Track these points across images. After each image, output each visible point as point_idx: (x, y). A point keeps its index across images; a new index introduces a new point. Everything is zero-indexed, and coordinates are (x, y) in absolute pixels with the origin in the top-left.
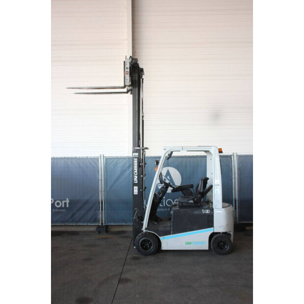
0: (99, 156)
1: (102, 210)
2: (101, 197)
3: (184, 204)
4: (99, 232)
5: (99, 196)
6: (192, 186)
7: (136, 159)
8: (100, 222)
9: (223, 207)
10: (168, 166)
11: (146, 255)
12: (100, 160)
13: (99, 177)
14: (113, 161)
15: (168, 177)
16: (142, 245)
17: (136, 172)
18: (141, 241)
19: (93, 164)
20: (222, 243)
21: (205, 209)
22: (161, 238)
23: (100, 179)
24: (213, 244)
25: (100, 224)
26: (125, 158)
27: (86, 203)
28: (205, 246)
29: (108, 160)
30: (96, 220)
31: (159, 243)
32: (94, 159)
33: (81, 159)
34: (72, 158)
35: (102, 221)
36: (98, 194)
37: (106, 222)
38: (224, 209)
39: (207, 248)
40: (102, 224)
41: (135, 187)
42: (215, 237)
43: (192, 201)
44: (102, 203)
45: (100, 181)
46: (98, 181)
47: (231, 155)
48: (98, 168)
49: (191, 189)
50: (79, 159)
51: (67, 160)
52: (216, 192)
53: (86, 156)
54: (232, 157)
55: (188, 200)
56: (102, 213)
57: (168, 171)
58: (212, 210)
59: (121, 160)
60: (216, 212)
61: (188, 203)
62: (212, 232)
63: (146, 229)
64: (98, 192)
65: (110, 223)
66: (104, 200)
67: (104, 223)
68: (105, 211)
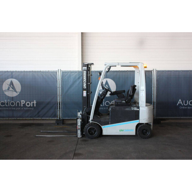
0: (58, 70)
1: (60, 109)
2: (59, 99)
3: (119, 104)
4: (58, 124)
5: (57, 100)
6: (124, 91)
7: (85, 71)
8: (59, 117)
9: (146, 106)
10: (107, 78)
11: (92, 138)
12: (58, 73)
13: (57, 85)
14: (67, 74)
15: (107, 86)
16: (89, 131)
17: (85, 80)
18: (88, 129)
19: (54, 77)
20: (145, 131)
21: (133, 107)
22: (103, 127)
23: (58, 87)
24: (138, 131)
25: (58, 118)
26: (76, 72)
27: (48, 104)
28: (133, 133)
29: (64, 73)
30: (55, 116)
31: (101, 130)
32: (54, 72)
33: (44, 72)
34: (38, 72)
35: (60, 116)
36: (57, 98)
37: (63, 117)
38: (147, 107)
39: (134, 134)
40: (60, 118)
41: (84, 91)
42: (140, 126)
43: (124, 102)
44: (60, 104)
45: (58, 88)
46: (57, 88)
47: (152, 71)
48: (57, 79)
49: (124, 93)
50: (43, 72)
51: (34, 73)
52: (141, 95)
53: (48, 70)
54: (153, 72)
55: (122, 101)
56: (59, 111)
57: (107, 81)
58: (138, 108)
59: (73, 73)
60: (141, 109)
61: (121, 103)
62: (138, 123)
63: (92, 120)
64: (57, 96)
65: (66, 117)
66: (61, 102)
67: (61, 118)
68: (62, 109)
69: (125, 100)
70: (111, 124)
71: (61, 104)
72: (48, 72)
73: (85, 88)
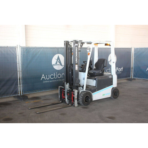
1: (20, 84)
2: (20, 75)
8: (19, 93)
10: (58, 54)
12: (17, 49)
13: (17, 61)
15: (58, 61)
17: (77, 56)
19: (13, 53)
22: (93, 94)
23: (18, 63)
25: (19, 95)
27: (8, 80)
30: (16, 92)
32: (13, 48)
37: (23, 93)
39: (110, 96)
41: (76, 65)
45: (18, 64)
46: (17, 64)
53: (7, 46)
56: (20, 87)
62: (112, 87)
63: (85, 90)
65: (26, 93)
66: (22, 78)
67: (21, 93)
68: (22, 84)
69: (102, 71)
70: (98, 91)
71: (21, 80)
72: (7, 47)
73: (77, 62)
